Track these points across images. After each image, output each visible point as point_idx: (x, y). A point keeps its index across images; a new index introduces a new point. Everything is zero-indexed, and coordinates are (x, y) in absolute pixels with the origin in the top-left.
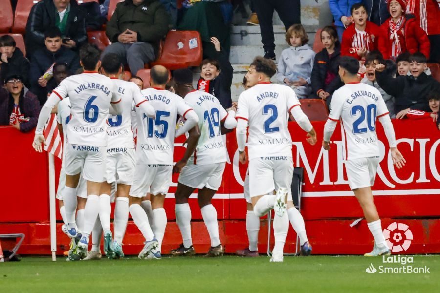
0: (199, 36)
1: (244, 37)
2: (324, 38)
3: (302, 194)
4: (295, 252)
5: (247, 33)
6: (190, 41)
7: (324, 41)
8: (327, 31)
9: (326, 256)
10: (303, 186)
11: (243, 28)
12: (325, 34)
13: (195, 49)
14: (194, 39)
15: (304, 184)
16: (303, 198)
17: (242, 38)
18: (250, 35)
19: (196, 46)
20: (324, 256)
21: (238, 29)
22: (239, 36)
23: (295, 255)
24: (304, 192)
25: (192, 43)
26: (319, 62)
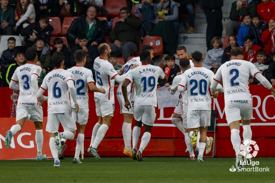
0: (161, 39)
1: (185, 40)
2: (231, 40)
3: (216, 125)
4: (212, 156)
5: (187, 38)
6: (157, 41)
7: (231, 42)
8: (232, 36)
9: (229, 158)
10: (217, 120)
11: (185, 35)
12: (231, 38)
13: (159, 46)
14: (159, 41)
15: (217, 119)
16: (217, 127)
17: (184, 40)
18: (188, 39)
19: (160, 45)
20: (228, 158)
21: (182, 35)
22: (183, 39)
23: (212, 157)
24: (218, 123)
25: (157, 43)
26: (227, 53)
